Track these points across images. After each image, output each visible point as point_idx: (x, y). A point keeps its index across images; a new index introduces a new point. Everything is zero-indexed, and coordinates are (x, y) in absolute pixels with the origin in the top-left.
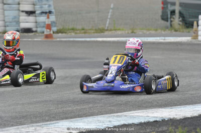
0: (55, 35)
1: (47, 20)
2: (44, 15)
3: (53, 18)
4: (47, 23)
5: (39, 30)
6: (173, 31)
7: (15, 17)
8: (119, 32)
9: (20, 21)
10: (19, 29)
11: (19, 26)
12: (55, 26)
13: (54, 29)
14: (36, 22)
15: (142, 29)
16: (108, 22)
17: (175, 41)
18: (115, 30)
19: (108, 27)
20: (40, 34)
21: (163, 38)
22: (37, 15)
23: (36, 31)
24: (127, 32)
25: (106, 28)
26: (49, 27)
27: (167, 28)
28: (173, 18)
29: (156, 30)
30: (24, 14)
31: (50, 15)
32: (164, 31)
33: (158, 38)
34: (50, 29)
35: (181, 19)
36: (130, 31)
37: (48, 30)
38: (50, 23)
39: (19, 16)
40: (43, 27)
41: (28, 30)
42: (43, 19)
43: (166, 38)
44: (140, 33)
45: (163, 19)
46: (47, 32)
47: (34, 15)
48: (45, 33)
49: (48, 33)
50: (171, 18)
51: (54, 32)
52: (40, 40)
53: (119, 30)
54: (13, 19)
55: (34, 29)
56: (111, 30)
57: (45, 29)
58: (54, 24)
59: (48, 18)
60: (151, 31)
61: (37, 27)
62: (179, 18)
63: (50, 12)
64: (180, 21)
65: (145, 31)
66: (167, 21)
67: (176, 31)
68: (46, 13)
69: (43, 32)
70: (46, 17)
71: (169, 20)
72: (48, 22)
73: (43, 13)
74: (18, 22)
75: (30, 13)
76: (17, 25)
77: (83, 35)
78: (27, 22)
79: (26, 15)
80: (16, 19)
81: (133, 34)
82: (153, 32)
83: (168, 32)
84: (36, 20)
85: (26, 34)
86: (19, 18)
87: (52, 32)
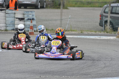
0: (35, 33)
1: (31, 23)
2: (29, 20)
3: (34, 23)
6: (106, 32)
7: (12, 22)
8: (73, 32)
9: (15, 24)
11: (15, 27)
12: (36, 28)
14: (25, 25)
15: (88, 31)
16: (67, 26)
17: (106, 39)
18: (71, 31)
19: (67, 29)
20: (27, 32)
21: (99, 37)
22: (25, 21)
24: (78, 32)
25: (66, 30)
27: (102, 31)
28: (107, 25)
29: (96, 32)
30: (18, 19)
31: (33, 21)
32: (100, 32)
33: (96, 37)
35: (111, 26)
36: (80, 32)
37: (31, 30)
38: (32, 25)
39: (15, 21)
40: (29, 28)
42: (28, 23)
43: (101, 37)
44: (86, 33)
45: (100, 25)
47: (24, 20)
48: (29, 31)
49: (31, 32)
50: (105, 25)
51: (34, 31)
53: (74, 31)
54: (11, 22)
56: (69, 31)
58: (35, 26)
59: (32, 22)
60: (92, 32)
62: (110, 25)
63: (33, 19)
64: (111, 27)
65: (89, 32)
66: (103, 27)
67: (107, 33)
68: (31, 19)
70: (30, 22)
71: (104, 26)
72: (31, 25)
73: (29, 19)
74: (14, 25)
75: (21, 19)
76: (13, 26)
77: (52, 33)
79: (19, 20)
80: (13, 23)
81: (82, 33)
82: (94, 33)
83: (102, 33)
84: (24, 23)
86: (14, 22)
87: (33, 31)
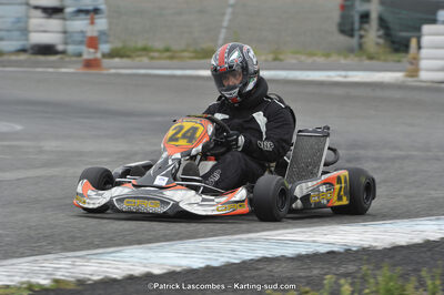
0: (106, 62)
1: (90, 27)
2: (82, 16)
3: (102, 23)
4: (89, 34)
5: (71, 48)
6: (364, 58)
7: (19, 20)
9: (30, 29)
10: (28, 47)
11: (27, 40)
12: (106, 42)
13: (105, 48)
14: (65, 32)
16: (222, 36)
17: (370, 80)
20: (74, 59)
21: (343, 73)
22: (66, 16)
23: (63, 52)
24: (263, 58)
26: (93, 43)
27: (351, 50)
28: (366, 30)
29: (328, 55)
30: (39, 13)
31: (96, 16)
32: (346, 57)
33: (332, 73)
34: (96, 48)
35: (381, 32)
36: (270, 57)
37: (92, 50)
39: (28, 17)
40: (81, 43)
41: (47, 50)
42: (79, 24)
43: (350, 73)
45: (342, 31)
46: (88, 53)
47: (60, 15)
48: (85, 56)
49: (91, 57)
50: (360, 28)
51: (104, 56)
52: (72, 70)
54: (14, 23)
55: (60, 48)
57: (84, 49)
58: (103, 37)
59: (92, 23)
61: (66, 43)
62: (378, 30)
63: (96, 11)
64: (380, 37)
65: (303, 58)
66: (352, 36)
67: (371, 58)
68: (87, 12)
69: (80, 55)
70: (88, 22)
71: (356, 33)
72: (92, 31)
73: (80, 11)
74: (25, 32)
75: (53, 12)
76: (23, 38)
77: (168, 61)
78: (46, 31)
79: (43, 15)
80: (20, 25)
81: (278, 62)
82: (321, 60)
83: (353, 60)
84: (65, 27)
85: (41, 58)
86: (27, 23)
87: (99, 55)
